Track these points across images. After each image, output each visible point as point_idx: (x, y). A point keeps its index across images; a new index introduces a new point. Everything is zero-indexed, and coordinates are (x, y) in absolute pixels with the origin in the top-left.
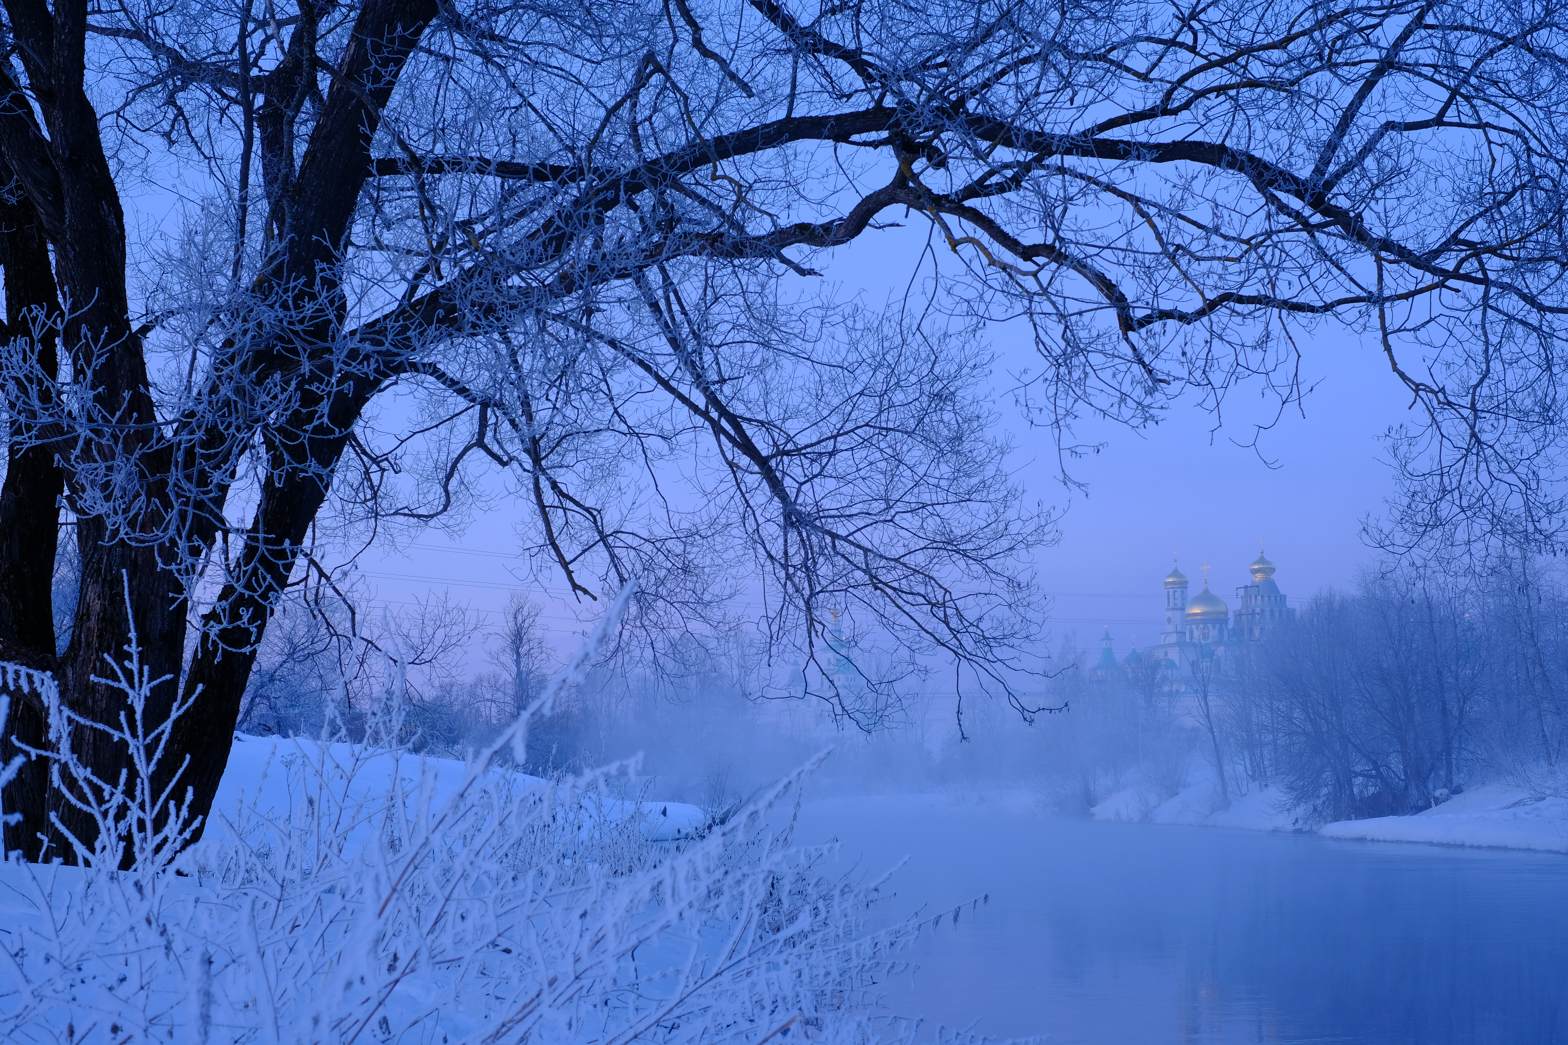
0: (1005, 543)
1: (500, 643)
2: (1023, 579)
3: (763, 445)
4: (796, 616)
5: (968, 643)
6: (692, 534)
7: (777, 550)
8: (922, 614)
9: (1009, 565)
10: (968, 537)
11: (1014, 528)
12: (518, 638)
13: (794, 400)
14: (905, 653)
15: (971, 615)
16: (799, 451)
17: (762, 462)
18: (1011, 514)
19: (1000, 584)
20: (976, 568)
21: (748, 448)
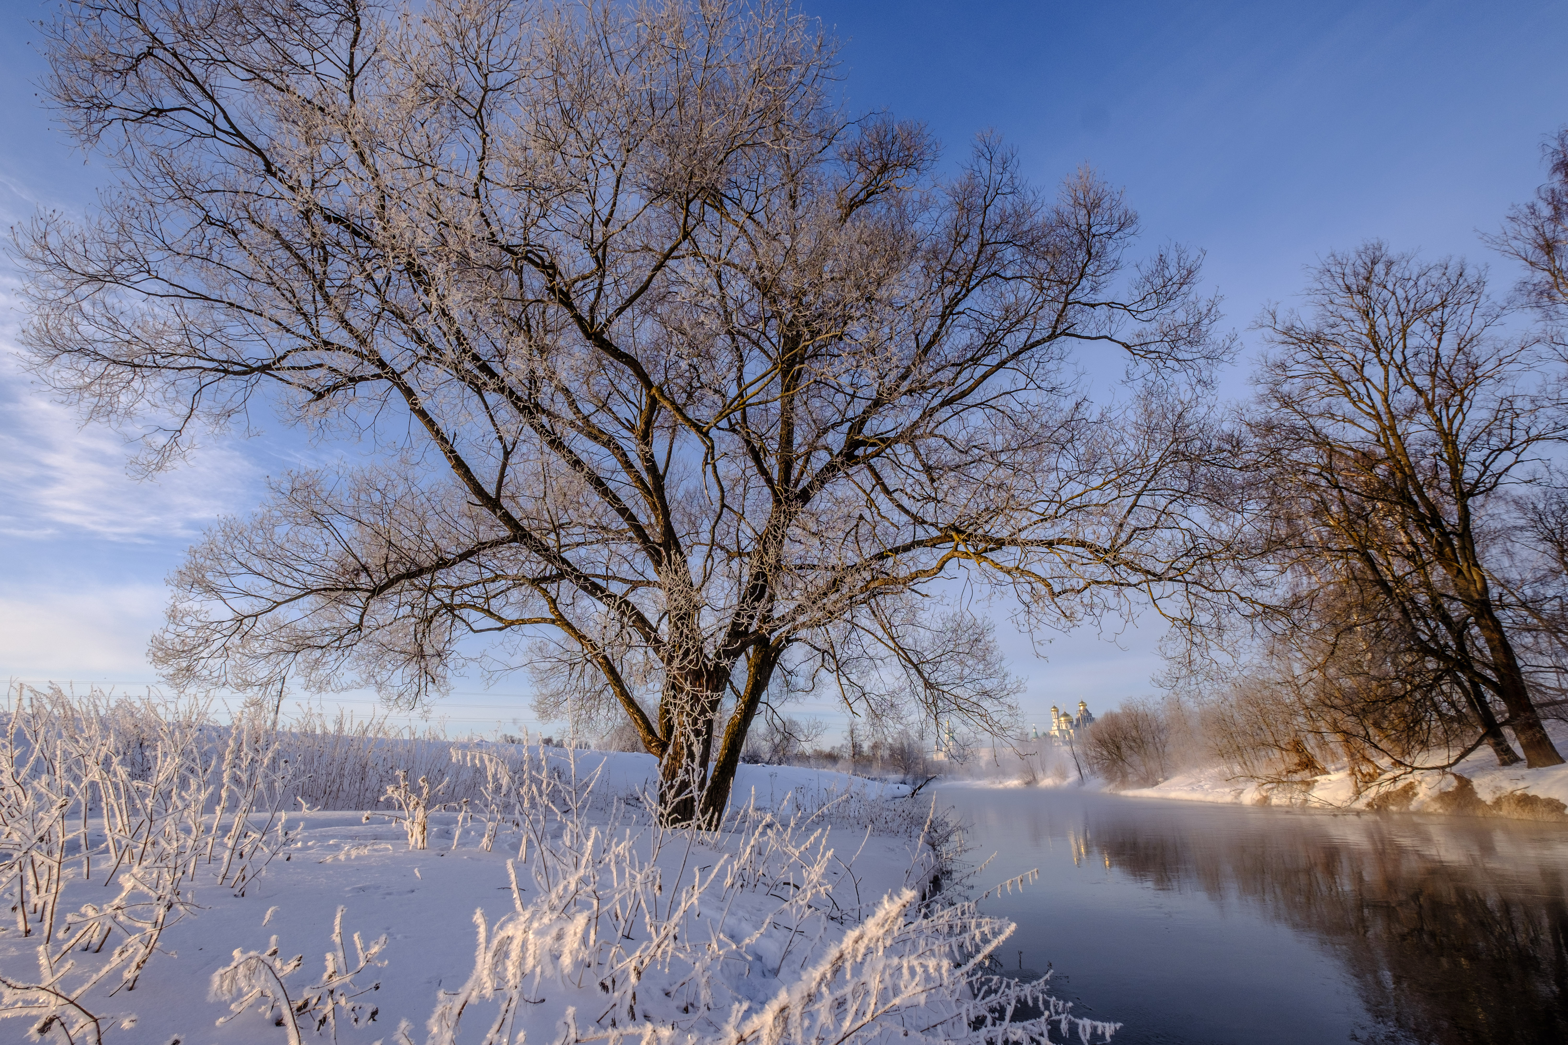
0: (1005, 692)
1: (847, 734)
2: (1014, 705)
3: (915, 659)
4: (932, 721)
5: (995, 729)
6: (894, 692)
7: (922, 697)
8: (977, 719)
9: (1008, 700)
10: (992, 691)
11: (1008, 687)
12: (852, 732)
13: (925, 644)
14: (972, 734)
15: (996, 719)
16: (928, 662)
17: (915, 666)
18: (1007, 682)
19: (1006, 708)
20: (996, 702)
21: (911, 662)
